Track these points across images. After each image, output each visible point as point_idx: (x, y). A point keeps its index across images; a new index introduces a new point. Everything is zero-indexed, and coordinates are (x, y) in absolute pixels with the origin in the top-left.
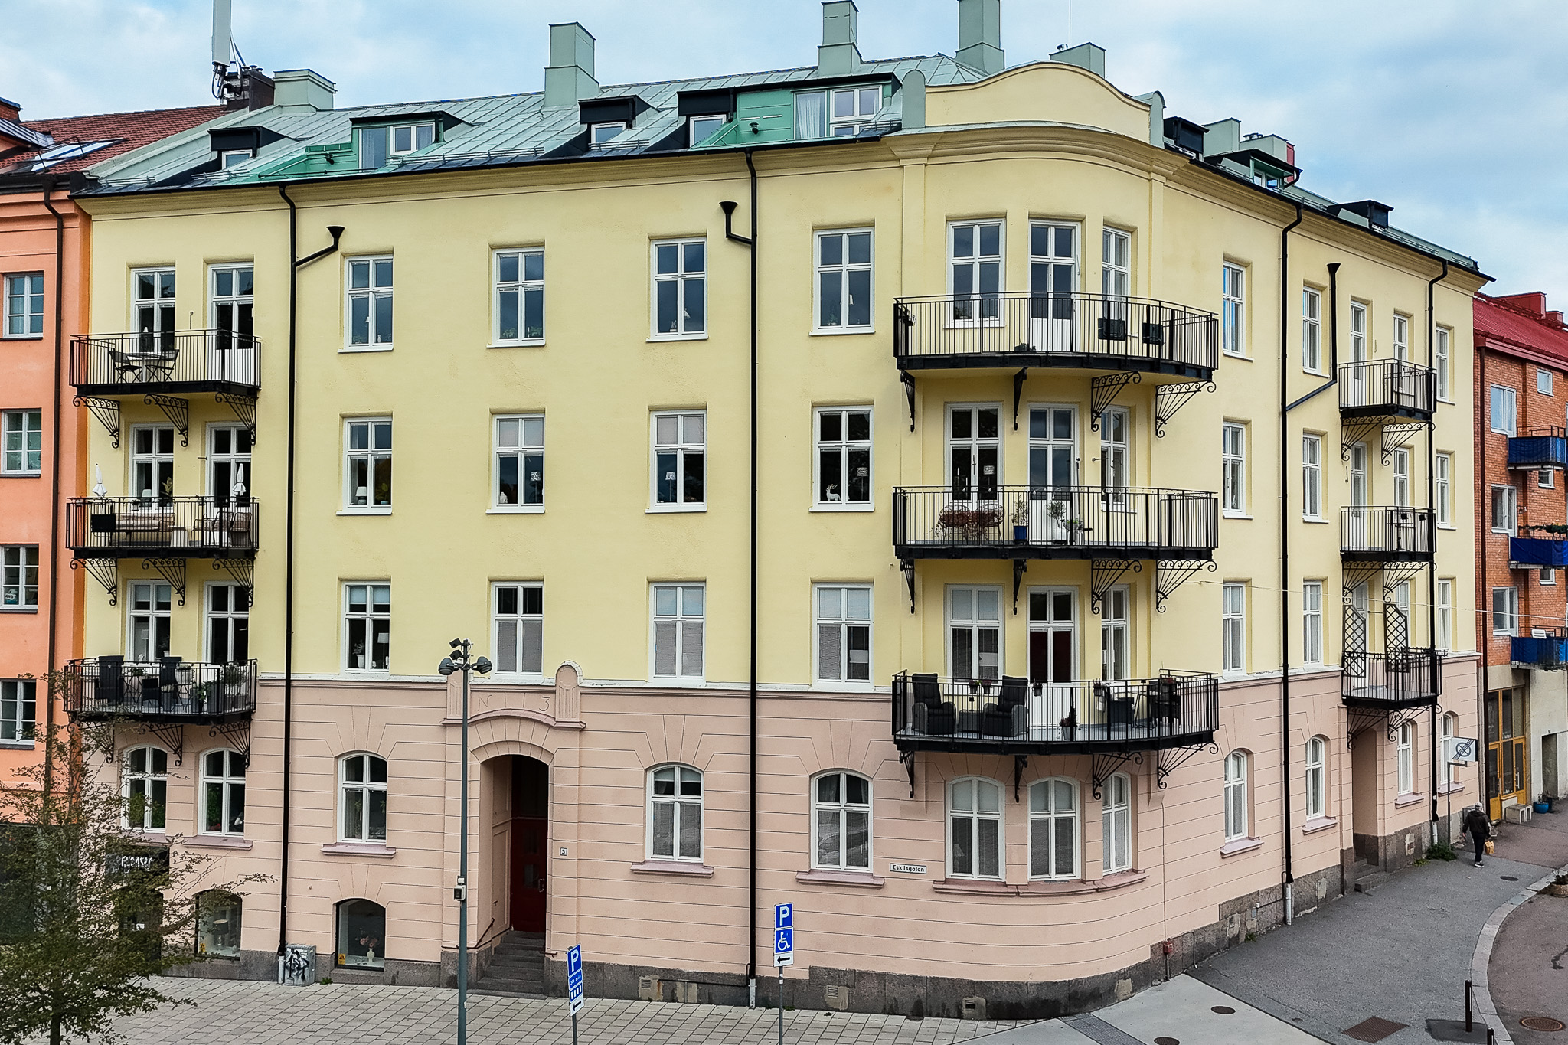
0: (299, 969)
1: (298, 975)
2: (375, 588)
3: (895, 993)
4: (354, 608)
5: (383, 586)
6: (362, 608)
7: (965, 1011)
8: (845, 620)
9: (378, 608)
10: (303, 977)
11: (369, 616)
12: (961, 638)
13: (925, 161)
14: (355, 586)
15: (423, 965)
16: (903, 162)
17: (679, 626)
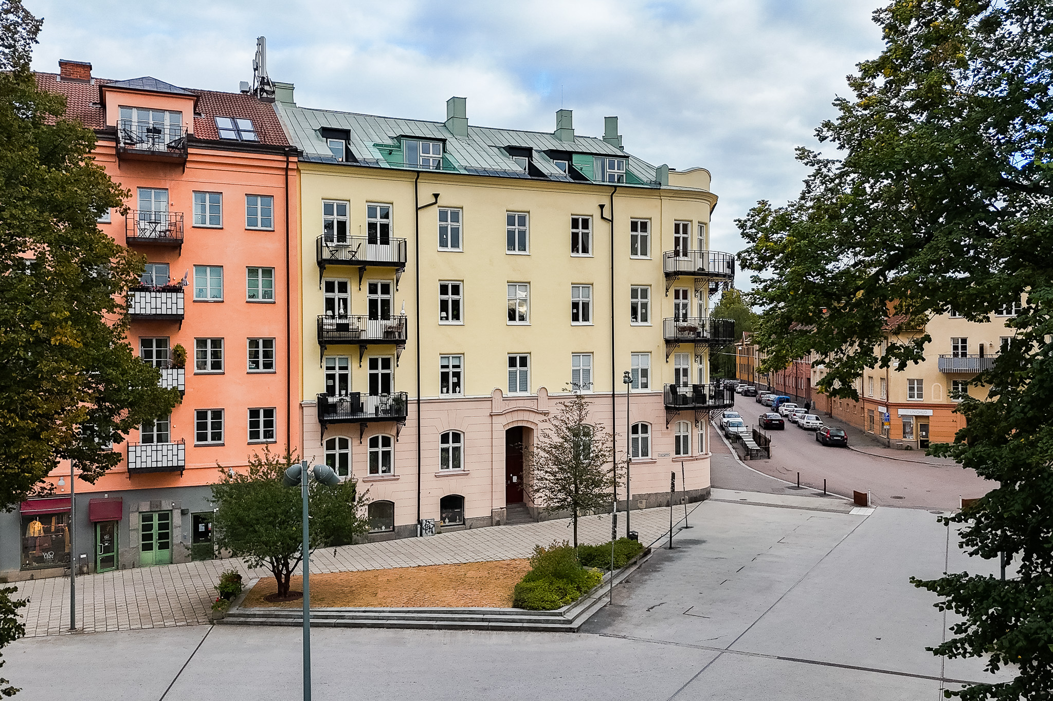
0: (430, 528)
1: (429, 531)
2: (453, 357)
3: (660, 499)
4: (443, 367)
5: (458, 357)
6: (447, 367)
7: (682, 502)
8: (640, 367)
9: (454, 367)
10: (432, 532)
11: (451, 370)
12: (677, 371)
13: (669, 198)
14: (444, 357)
15: (483, 519)
16: (662, 198)
17: (581, 371)
